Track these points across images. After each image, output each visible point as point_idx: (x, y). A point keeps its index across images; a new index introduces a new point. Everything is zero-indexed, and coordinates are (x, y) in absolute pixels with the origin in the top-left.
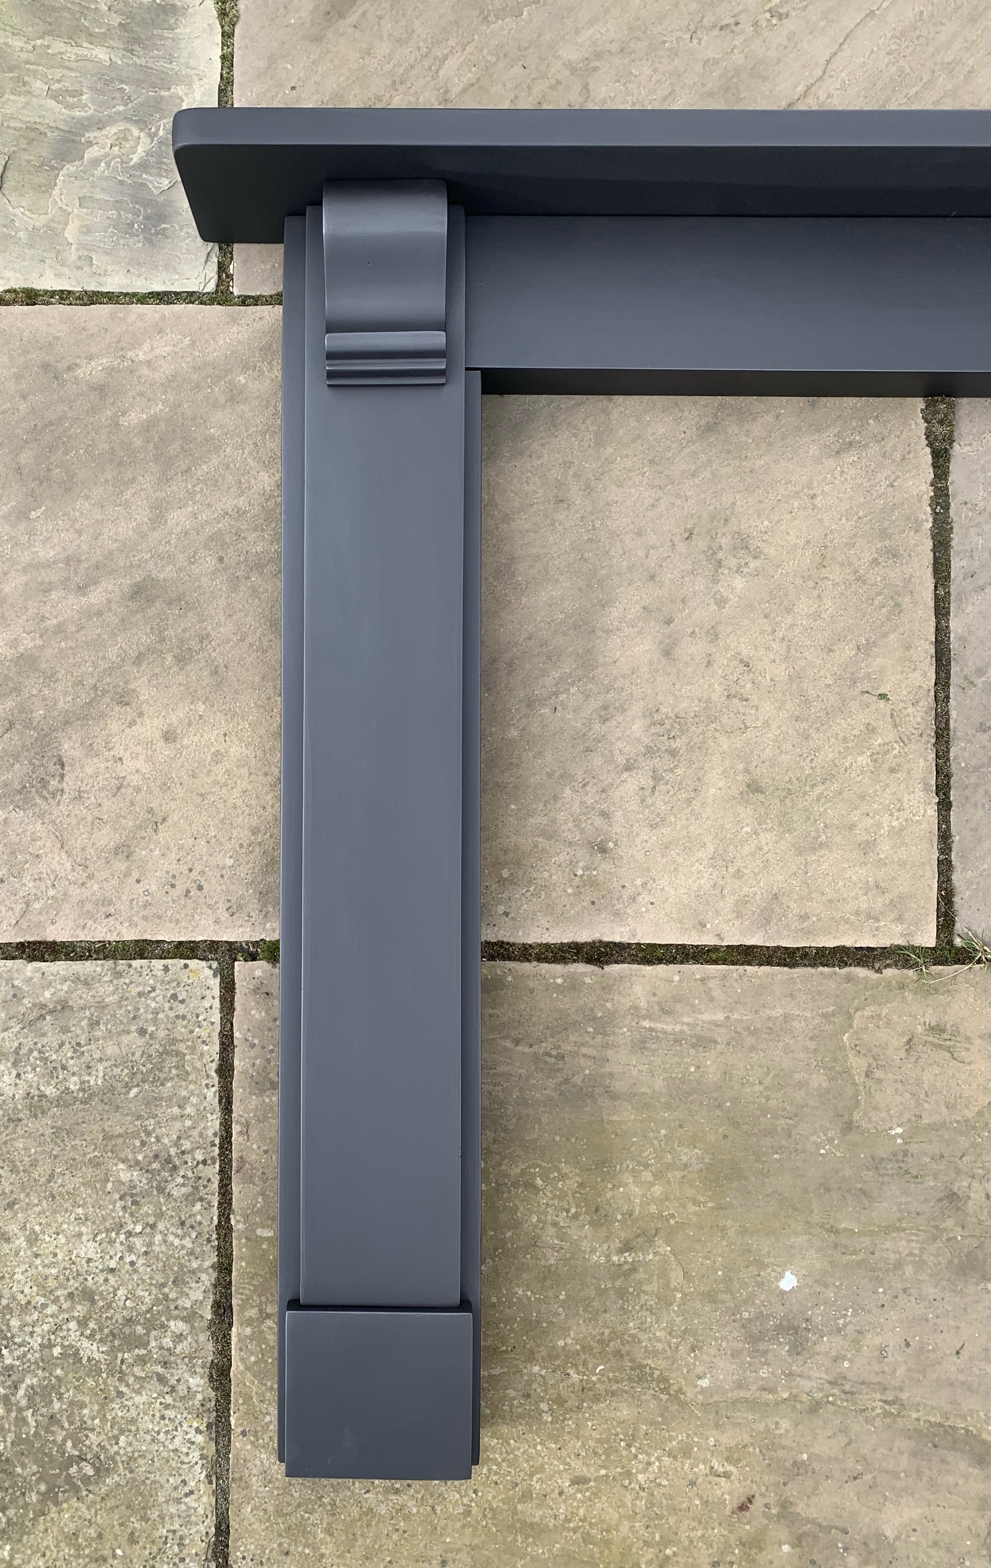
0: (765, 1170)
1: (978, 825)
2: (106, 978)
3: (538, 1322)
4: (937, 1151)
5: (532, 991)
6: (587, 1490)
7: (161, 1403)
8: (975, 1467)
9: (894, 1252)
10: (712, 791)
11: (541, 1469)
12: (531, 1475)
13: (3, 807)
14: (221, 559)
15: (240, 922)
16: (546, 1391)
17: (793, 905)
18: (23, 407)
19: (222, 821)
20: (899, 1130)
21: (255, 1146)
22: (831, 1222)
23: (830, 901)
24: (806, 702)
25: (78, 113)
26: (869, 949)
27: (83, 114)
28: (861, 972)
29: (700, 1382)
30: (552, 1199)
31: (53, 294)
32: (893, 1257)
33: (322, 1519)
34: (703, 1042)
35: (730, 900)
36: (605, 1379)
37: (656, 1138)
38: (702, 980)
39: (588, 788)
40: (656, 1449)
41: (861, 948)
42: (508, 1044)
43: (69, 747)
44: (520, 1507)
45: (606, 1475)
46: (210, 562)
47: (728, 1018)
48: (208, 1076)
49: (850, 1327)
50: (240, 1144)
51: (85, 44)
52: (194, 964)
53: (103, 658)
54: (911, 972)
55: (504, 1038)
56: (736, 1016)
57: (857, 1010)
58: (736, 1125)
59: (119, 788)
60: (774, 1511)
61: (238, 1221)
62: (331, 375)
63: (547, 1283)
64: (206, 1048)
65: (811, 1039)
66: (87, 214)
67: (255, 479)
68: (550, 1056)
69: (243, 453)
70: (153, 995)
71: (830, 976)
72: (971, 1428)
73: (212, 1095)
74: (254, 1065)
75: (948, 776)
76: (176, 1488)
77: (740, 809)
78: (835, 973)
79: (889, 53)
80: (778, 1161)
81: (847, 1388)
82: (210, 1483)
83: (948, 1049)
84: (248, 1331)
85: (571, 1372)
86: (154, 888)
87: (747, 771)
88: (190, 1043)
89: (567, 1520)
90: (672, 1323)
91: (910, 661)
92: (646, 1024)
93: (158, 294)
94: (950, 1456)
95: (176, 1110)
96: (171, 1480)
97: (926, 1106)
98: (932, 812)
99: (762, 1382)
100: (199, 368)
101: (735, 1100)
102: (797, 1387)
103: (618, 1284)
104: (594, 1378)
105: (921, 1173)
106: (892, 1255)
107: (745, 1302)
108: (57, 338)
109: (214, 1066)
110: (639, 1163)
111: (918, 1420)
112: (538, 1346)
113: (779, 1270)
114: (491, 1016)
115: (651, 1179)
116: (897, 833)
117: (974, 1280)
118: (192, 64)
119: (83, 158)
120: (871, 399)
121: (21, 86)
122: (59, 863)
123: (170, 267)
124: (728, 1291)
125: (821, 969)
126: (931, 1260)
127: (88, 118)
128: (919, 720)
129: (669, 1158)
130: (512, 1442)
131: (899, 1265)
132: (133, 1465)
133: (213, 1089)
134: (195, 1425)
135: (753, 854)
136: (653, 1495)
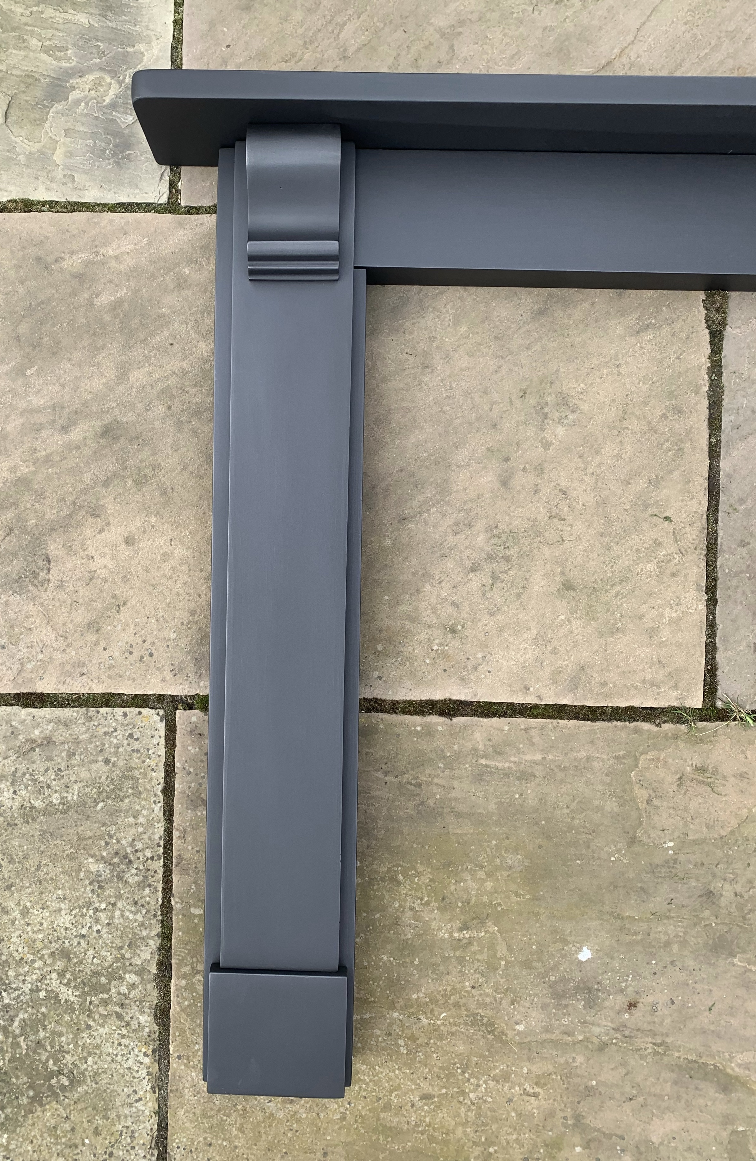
0: (570, 872)
1: (736, 616)
2: (80, 721)
3: (398, 980)
4: (699, 861)
5: (398, 736)
6: (432, 1104)
7: (118, 1034)
8: (720, 1093)
9: (664, 934)
10: (537, 588)
11: (398, 1088)
12: (391, 1092)
13: (5, 592)
14: (169, 408)
15: (181, 681)
16: (403, 1031)
17: (595, 675)
18: (21, 290)
19: (168, 605)
20: (671, 844)
21: (190, 848)
22: (618, 910)
23: (624, 672)
24: (608, 521)
25: (64, 64)
26: (652, 708)
27: (68, 65)
28: (646, 726)
29: (517, 1027)
30: (410, 890)
31: (44, 203)
32: (663, 938)
33: (236, 1121)
34: (525, 776)
35: (548, 670)
36: (447, 1023)
37: (489, 846)
38: (526, 730)
39: (443, 584)
40: (483, 1075)
41: (646, 708)
42: (380, 775)
43: (54, 548)
44: (382, 1115)
45: (446, 1093)
46: (160, 410)
47: (544, 758)
48: (155, 795)
49: (631, 989)
50: (179, 846)
51: (70, 11)
52: (145, 711)
53: (81, 481)
54: (683, 727)
55: (377, 770)
56: (551, 757)
57: (641, 754)
58: (549, 838)
59: (91, 579)
60: (569, 1122)
61: (176, 903)
62: (251, 272)
63: (406, 952)
64: (154, 774)
65: (607, 775)
66: (71, 143)
67: (196, 347)
68: (411, 784)
69: (187, 327)
70: (115, 734)
71: (622, 728)
72: (718, 1065)
73: (158, 809)
74: (190, 787)
75: (715, 580)
76: (129, 1096)
77: (557, 602)
78: (626, 726)
79: (685, 24)
80: (580, 865)
81: (627, 1033)
82: (154, 1092)
83: (709, 785)
84: (183, 982)
85: (422, 1017)
86: (117, 654)
87: (563, 573)
88: (142, 771)
89: (417, 1125)
90: (497, 983)
91: (689, 492)
92: (483, 762)
93: (124, 204)
94: (702, 1085)
95: (131, 820)
96: (126, 1090)
97: (692, 826)
98: (702, 607)
99: (563, 1028)
100: (154, 262)
101: (548, 820)
102: (590, 1032)
103: (458, 953)
104: (439, 1022)
105: (687, 876)
106: (663, 937)
107: (552, 969)
108: (47, 238)
109: (160, 787)
110: (476, 865)
111: (679, 1057)
112: (398, 998)
113: (578, 945)
114: (367, 754)
115: (485, 877)
116: (675, 622)
117: (724, 956)
118: (151, 26)
119: (68, 99)
120: (665, 292)
121: (22, 43)
122: (46, 635)
123: (134, 184)
124: (540, 960)
125: (615, 723)
126: (692, 941)
127: (72, 68)
128: (694, 537)
129: (498, 861)
130: (377, 1067)
131: (667, 944)
132: (98, 1079)
133: (159, 805)
134: (144, 1050)
135: (566, 636)
136: (480, 1108)
